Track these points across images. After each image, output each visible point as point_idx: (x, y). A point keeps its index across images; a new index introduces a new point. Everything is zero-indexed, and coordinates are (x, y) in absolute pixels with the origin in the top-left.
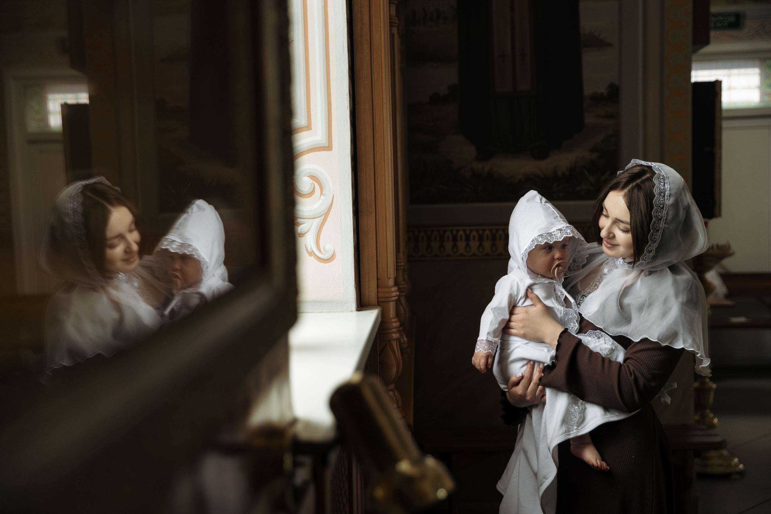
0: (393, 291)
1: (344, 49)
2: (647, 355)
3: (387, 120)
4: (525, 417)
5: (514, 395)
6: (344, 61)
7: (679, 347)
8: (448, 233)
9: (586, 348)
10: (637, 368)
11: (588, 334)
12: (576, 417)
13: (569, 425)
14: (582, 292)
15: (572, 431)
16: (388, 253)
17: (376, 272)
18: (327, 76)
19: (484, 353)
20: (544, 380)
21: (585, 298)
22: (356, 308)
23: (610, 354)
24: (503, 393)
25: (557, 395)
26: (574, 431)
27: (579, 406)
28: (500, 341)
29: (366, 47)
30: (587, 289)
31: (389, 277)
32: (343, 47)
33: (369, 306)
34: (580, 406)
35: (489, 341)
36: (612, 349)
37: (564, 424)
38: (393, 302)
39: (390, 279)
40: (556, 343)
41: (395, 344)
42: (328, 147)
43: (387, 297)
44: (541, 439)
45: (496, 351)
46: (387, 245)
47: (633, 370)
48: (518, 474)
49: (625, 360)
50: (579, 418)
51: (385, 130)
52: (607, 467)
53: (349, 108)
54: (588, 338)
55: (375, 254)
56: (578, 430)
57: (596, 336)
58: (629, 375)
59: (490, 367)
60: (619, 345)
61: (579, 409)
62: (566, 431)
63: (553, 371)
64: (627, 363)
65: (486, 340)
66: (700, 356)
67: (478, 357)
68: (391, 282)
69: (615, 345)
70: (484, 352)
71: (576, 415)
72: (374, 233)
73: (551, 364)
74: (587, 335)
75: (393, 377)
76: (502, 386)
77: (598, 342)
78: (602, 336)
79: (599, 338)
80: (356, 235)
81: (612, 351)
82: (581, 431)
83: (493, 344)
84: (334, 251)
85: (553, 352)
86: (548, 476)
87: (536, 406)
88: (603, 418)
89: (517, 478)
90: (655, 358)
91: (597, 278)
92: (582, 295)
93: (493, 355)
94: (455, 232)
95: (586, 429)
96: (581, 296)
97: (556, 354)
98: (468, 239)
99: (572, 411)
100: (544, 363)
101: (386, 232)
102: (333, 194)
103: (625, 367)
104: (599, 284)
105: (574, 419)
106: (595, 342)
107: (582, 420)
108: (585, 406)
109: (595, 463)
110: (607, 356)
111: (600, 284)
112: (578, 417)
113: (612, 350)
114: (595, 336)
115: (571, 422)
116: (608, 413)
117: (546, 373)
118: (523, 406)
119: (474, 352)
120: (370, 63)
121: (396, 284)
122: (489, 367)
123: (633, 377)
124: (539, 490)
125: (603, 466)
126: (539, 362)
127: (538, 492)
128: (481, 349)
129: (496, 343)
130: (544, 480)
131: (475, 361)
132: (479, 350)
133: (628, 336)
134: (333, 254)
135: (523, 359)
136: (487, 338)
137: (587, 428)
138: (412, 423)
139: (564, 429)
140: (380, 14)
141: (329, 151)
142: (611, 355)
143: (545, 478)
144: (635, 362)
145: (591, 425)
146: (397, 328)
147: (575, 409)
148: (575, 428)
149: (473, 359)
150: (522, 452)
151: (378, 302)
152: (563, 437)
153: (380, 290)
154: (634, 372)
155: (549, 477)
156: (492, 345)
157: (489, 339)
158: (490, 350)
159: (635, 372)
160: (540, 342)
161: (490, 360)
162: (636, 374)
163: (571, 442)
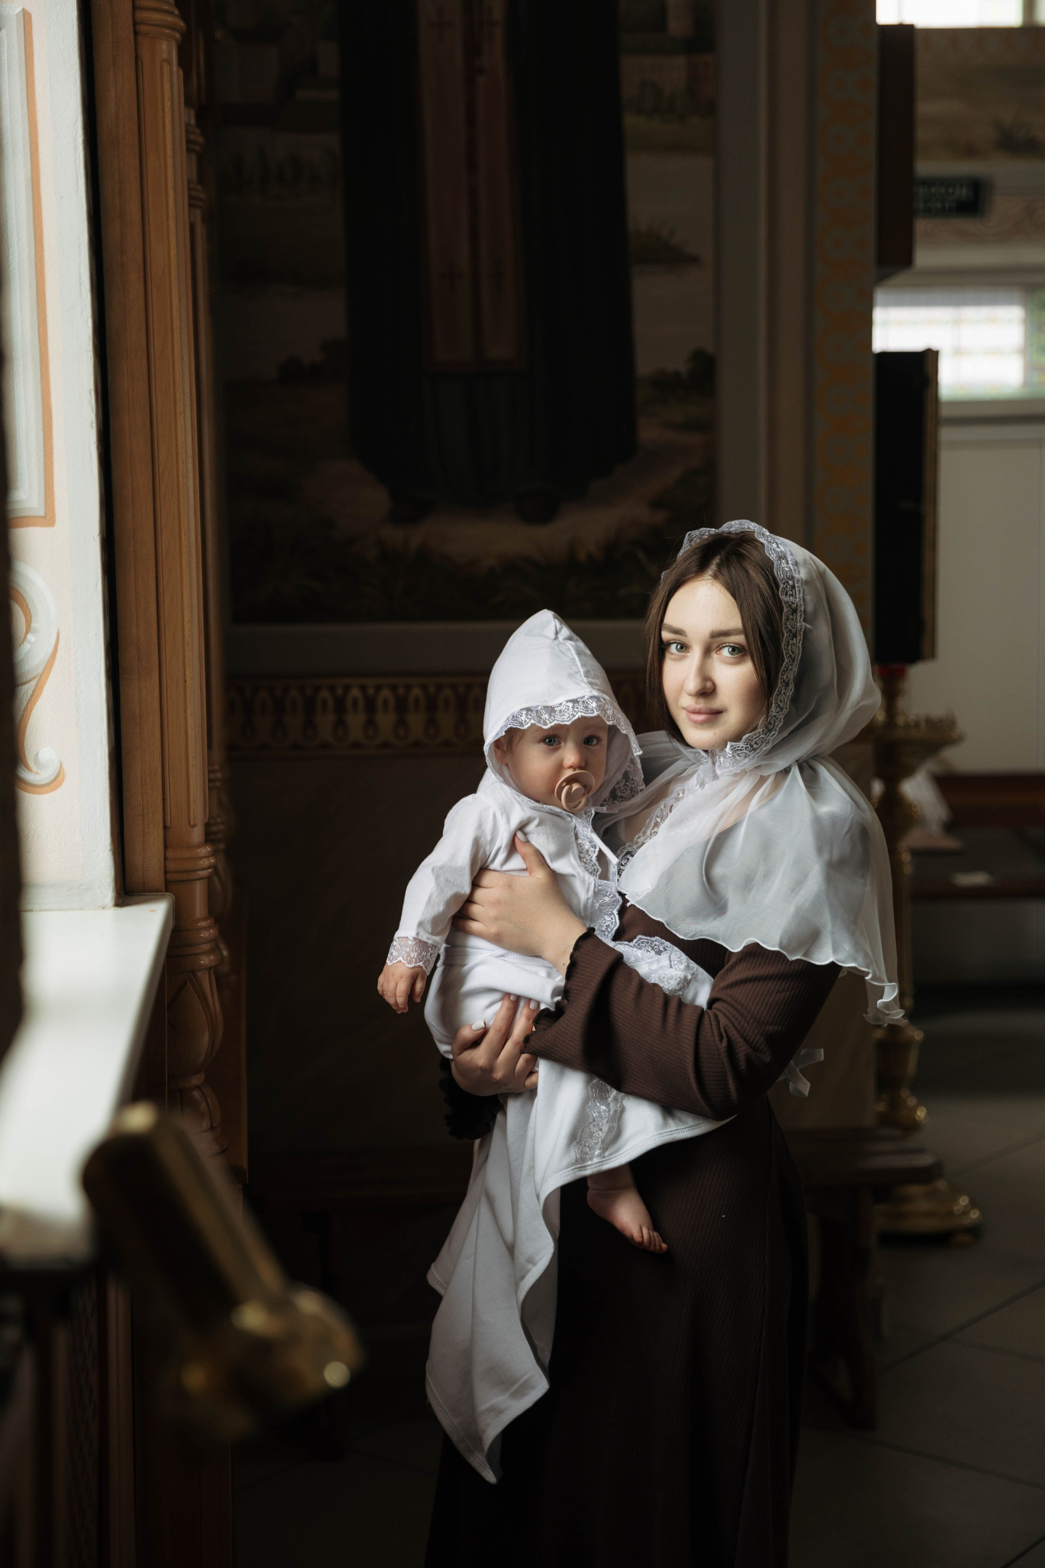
0: (201, 855)
1: (81, 285)
2: (753, 993)
3: (186, 452)
4: (494, 1118)
5: (469, 1070)
6: (82, 313)
7: (825, 961)
8: (325, 694)
9: (632, 973)
10: (733, 1020)
11: (636, 943)
12: (601, 1130)
13: (585, 1146)
14: (627, 845)
15: (591, 1159)
16: (191, 766)
17: (161, 812)
18: (40, 348)
19: (408, 968)
20: (534, 1044)
21: (630, 858)
22: (113, 900)
23: (680, 990)
24: (445, 1063)
25: (561, 1074)
26: (595, 1160)
27: (609, 1104)
28: (444, 945)
29: (134, 278)
30: (637, 836)
31: (192, 823)
32: (80, 280)
33: (144, 892)
34: (612, 1105)
35: (420, 941)
36: (685, 978)
37: (575, 1143)
38: (202, 881)
39: (196, 828)
40: (568, 962)
41: (206, 981)
42: (45, 517)
43: (188, 871)
44: (524, 1175)
45: (435, 968)
46: (187, 746)
47: (724, 1027)
48: (474, 1251)
49: (711, 1002)
50: (608, 1132)
51: (181, 478)
52: (660, 1246)
53: (94, 425)
54: (636, 951)
55: (160, 769)
56: (604, 1157)
57: (652, 950)
58: (717, 1038)
59: (418, 1000)
60: (701, 970)
61: (609, 1111)
62: (576, 1160)
63: (557, 1024)
64: (714, 1010)
65: (415, 939)
66: (872, 979)
67: (393, 975)
68: (197, 835)
69: (692, 972)
70: (408, 965)
71: (601, 1124)
72: (158, 720)
73: (553, 1009)
74: (634, 945)
75: (202, 1058)
76: (444, 1048)
77: (656, 963)
78: (665, 950)
79: (659, 953)
80: (112, 725)
81: (686, 983)
82: (610, 1160)
83: (430, 949)
84: (61, 765)
85: (560, 980)
86: (537, 1258)
87: (517, 1095)
88: (660, 1134)
89: (473, 1258)
90: (771, 999)
91: (659, 809)
92: (625, 851)
93: (428, 974)
94: (340, 691)
95: (620, 1156)
96: (624, 854)
97: (566, 986)
98: (370, 706)
99: (593, 1116)
100: (538, 1003)
101: (186, 718)
102: (58, 629)
103: (710, 1018)
104: (661, 821)
105: (596, 1134)
106: (650, 963)
107: (615, 1135)
108: (623, 1105)
109: (636, 1235)
110: (675, 992)
111: (664, 821)
112: (605, 1128)
113: (685, 981)
114: (650, 949)
115: (589, 1140)
116: (671, 1122)
117: (542, 1026)
118: (488, 1092)
119: (384, 963)
120: (143, 317)
121: (209, 838)
122: (415, 1002)
123: (724, 1043)
124: (519, 1287)
125: (653, 1243)
126: (529, 1000)
127: (516, 1292)
128: (400, 958)
129: (435, 947)
130: (530, 1266)
131: (385, 985)
132: (397, 961)
133: (718, 939)
134: (57, 772)
135: (491, 990)
136: (418, 934)
137: (623, 1155)
138: (245, 1164)
139: (573, 1154)
140: (167, 202)
141: (46, 526)
142: (683, 992)
143: (531, 1261)
144: (729, 1008)
145: (632, 1148)
146: (210, 941)
147: (599, 1112)
148: (597, 1152)
149: (381, 979)
150: (484, 1200)
151: (167, 882)
152: (570, 1172)
153: (170, 854)
154: (726, 1031)
155: (540, 1259)
156: (427, 951)
157: (420, 938)
158: (420, 961)
159: (728, 1031)
160: (531, 956)
161: (419, 986)
162: (731, 1035)
163: (589, 1183)
